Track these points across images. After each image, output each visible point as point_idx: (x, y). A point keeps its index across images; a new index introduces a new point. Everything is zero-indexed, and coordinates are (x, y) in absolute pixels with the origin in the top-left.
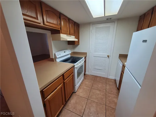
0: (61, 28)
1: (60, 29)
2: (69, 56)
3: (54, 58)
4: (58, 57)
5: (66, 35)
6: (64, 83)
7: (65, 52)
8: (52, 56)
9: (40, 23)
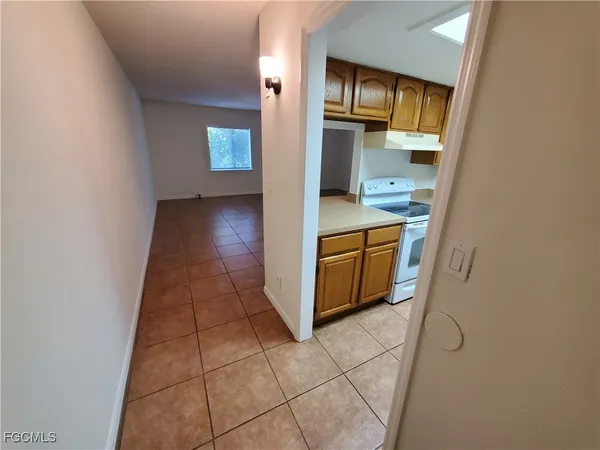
0: (392, 115)
1: (388, 120)
2: (407, 199)
3: (358, 193)
4: (367, 192)
5: (405, 133)
6: (364, 252)
7: (392, 183)
8: (354, 189)
9: (344, 113)
